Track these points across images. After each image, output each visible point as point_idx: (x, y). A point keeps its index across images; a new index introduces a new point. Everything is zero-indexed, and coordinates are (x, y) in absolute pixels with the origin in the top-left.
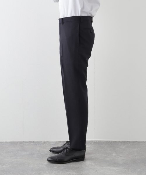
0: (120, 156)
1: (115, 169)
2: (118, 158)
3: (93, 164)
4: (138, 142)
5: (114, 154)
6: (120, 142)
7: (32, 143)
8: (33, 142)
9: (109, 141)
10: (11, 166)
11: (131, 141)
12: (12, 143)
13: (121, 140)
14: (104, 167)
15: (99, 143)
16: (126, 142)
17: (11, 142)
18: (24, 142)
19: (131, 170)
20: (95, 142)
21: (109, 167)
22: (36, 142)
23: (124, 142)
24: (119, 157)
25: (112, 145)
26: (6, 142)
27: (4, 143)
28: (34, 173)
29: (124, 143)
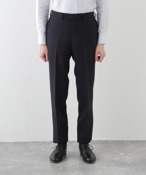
0: (129, 156)
1: (123, 169)
2: (126, 157)
3: (100, 164)
5: (122, 154)
6: (128, 141)
7: (37, 143)
8: (38, 142)
9: (117, 141)
10: (15, 167)
11: (139, 140)
12: (16, 143)
13: (129, 140)
14: (112, 168)
15: (106, 142)
16: (134, 141)
18: (28, 142)
19: (140, 170)
20: (102, 142)
21: (117, 168)
22: (41, 142)
23: (132, 141)
24: (127, 157)
25: (120, 144)
26: (10, 142)
27: (7, 143)
28: (39, 174)
29: (132, 142)
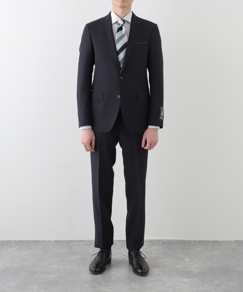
0: (195, 263)
1: (187, 280)
2: (192, 265)
3: (161, 274)
4: (220, 242)
5: (187, 260)
6: (196, 241)
7: (83, 243)
8: (84, 241)
9: (182, 241)
10: (58, 275)
11: (210, 240)
12: (58, 243)
13: (197, 239)
14: (174, 278)
15: (168, 243)
16: (204, 241)
17: (56, 241)
18: (72, 241)
19: (207, 282)
20: (163, 242)
21: (180, 278)
22: (88, 241)
23: (201, 241)
24: (194, 264)
25: (186, 245)
26: (50, 241)
27: (47, 242)
28: (88, 285)
29: (201, 243)
